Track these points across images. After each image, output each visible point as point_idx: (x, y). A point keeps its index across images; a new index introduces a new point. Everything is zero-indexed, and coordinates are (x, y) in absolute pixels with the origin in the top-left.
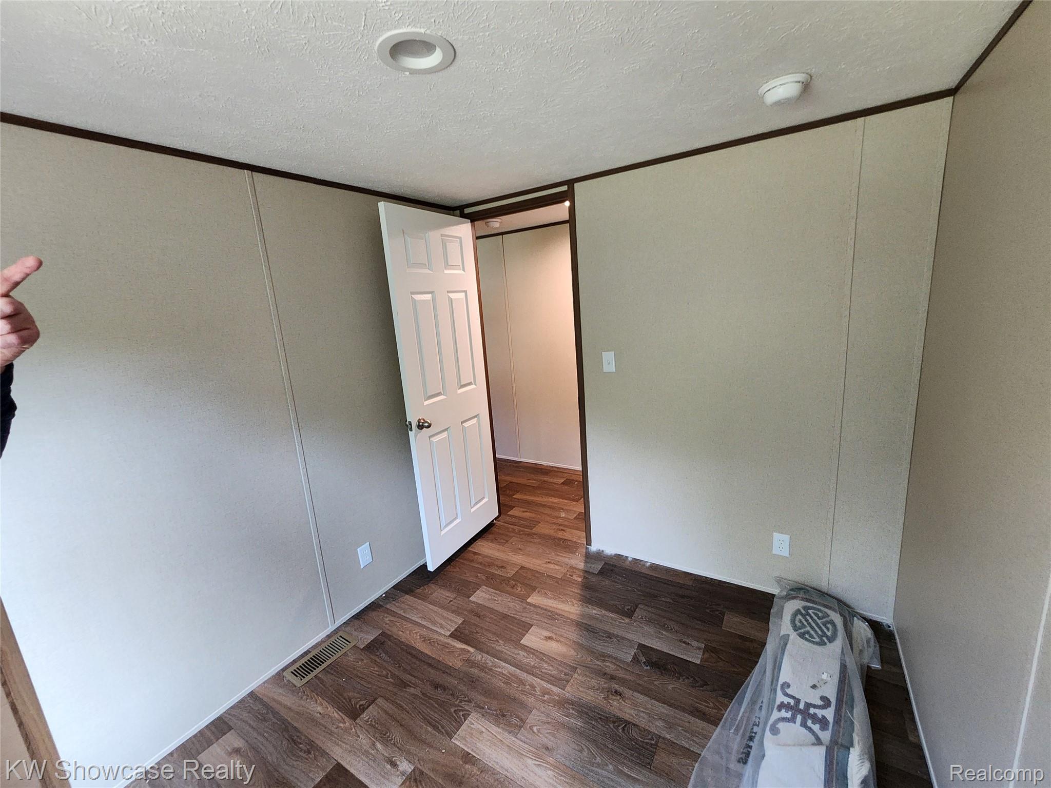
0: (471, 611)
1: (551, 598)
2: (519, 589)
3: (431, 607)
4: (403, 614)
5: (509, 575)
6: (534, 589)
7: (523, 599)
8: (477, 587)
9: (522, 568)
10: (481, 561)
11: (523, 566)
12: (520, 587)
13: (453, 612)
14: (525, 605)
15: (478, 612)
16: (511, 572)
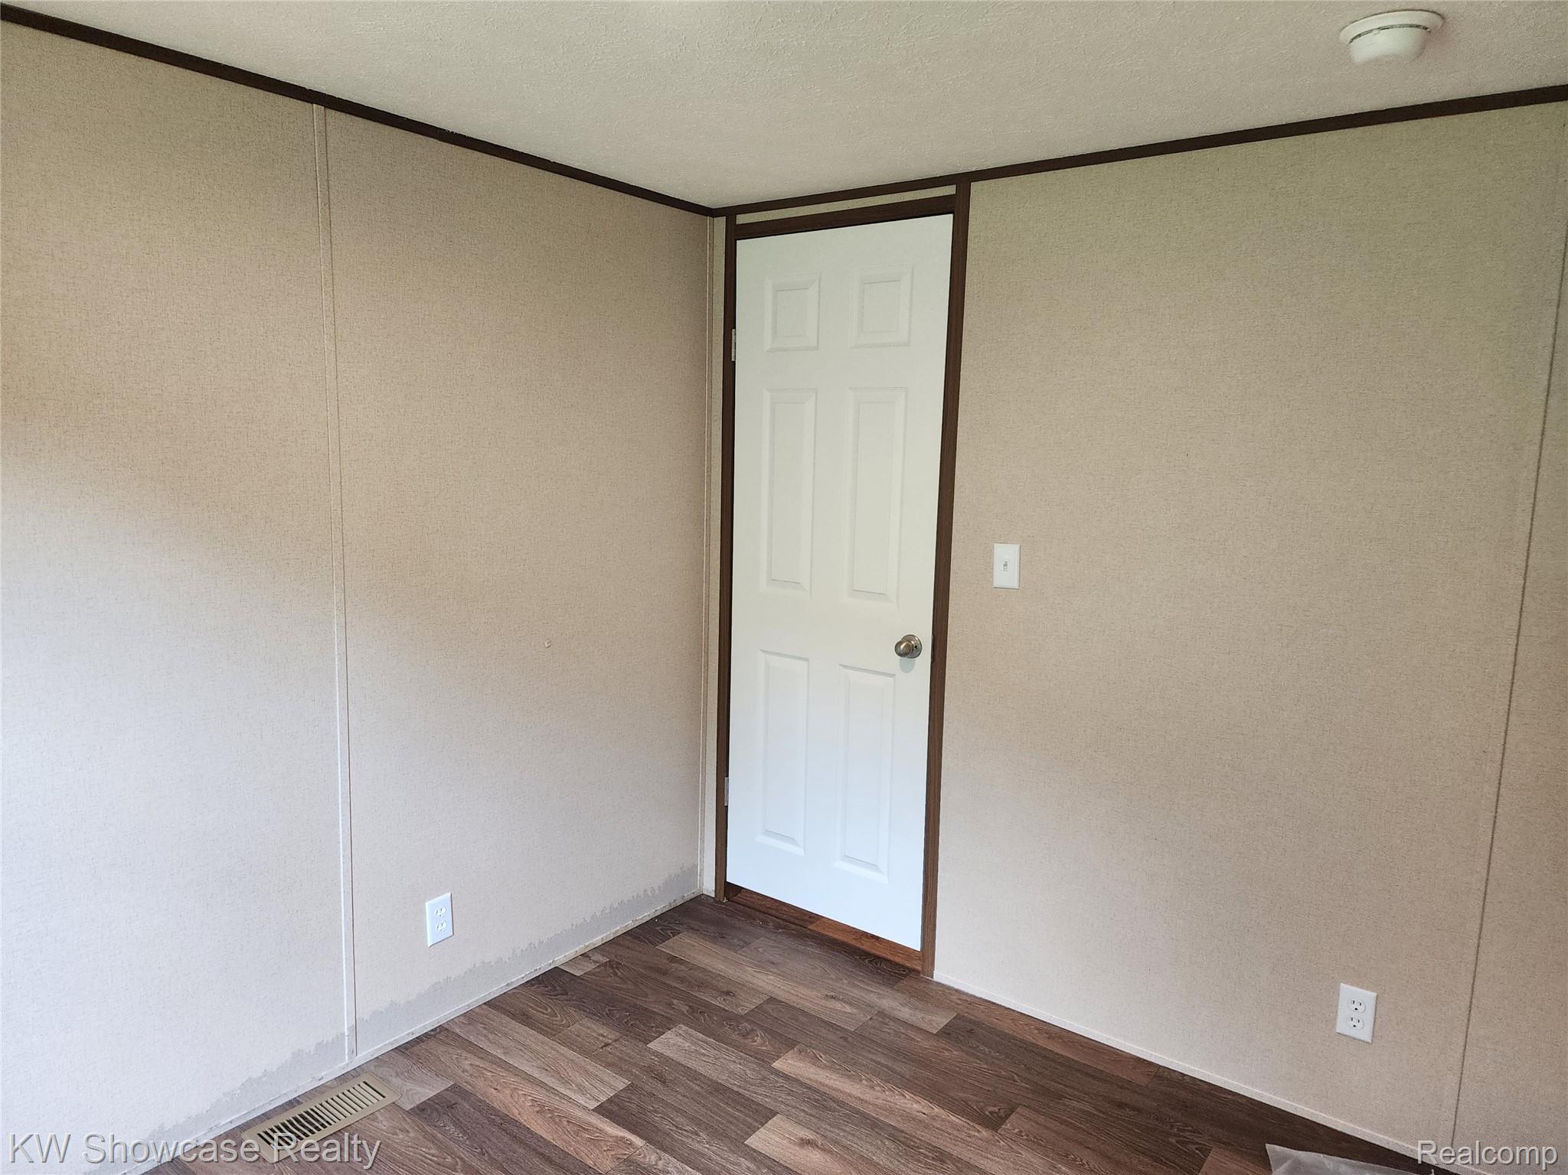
0: (649, 1070)
1: (825, 1067)
2: (759, 1040)
3: (563, 1049)
4: (503, 1058)
5: (740, 1011)
6: (790, 1044)
7: (764, 1060)
8: (667, 1024)
9: (772, 1000)
10: (681, 974)
11: (773, 996)
12: (762, 1037)
13: (609, 1065)
14: (765, 1073)
15: (661, 1072)
16: (746, 1005)
